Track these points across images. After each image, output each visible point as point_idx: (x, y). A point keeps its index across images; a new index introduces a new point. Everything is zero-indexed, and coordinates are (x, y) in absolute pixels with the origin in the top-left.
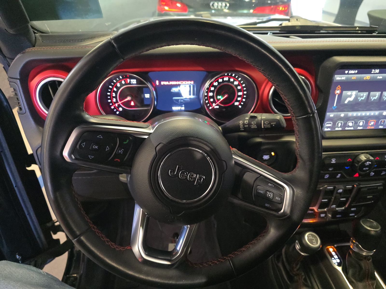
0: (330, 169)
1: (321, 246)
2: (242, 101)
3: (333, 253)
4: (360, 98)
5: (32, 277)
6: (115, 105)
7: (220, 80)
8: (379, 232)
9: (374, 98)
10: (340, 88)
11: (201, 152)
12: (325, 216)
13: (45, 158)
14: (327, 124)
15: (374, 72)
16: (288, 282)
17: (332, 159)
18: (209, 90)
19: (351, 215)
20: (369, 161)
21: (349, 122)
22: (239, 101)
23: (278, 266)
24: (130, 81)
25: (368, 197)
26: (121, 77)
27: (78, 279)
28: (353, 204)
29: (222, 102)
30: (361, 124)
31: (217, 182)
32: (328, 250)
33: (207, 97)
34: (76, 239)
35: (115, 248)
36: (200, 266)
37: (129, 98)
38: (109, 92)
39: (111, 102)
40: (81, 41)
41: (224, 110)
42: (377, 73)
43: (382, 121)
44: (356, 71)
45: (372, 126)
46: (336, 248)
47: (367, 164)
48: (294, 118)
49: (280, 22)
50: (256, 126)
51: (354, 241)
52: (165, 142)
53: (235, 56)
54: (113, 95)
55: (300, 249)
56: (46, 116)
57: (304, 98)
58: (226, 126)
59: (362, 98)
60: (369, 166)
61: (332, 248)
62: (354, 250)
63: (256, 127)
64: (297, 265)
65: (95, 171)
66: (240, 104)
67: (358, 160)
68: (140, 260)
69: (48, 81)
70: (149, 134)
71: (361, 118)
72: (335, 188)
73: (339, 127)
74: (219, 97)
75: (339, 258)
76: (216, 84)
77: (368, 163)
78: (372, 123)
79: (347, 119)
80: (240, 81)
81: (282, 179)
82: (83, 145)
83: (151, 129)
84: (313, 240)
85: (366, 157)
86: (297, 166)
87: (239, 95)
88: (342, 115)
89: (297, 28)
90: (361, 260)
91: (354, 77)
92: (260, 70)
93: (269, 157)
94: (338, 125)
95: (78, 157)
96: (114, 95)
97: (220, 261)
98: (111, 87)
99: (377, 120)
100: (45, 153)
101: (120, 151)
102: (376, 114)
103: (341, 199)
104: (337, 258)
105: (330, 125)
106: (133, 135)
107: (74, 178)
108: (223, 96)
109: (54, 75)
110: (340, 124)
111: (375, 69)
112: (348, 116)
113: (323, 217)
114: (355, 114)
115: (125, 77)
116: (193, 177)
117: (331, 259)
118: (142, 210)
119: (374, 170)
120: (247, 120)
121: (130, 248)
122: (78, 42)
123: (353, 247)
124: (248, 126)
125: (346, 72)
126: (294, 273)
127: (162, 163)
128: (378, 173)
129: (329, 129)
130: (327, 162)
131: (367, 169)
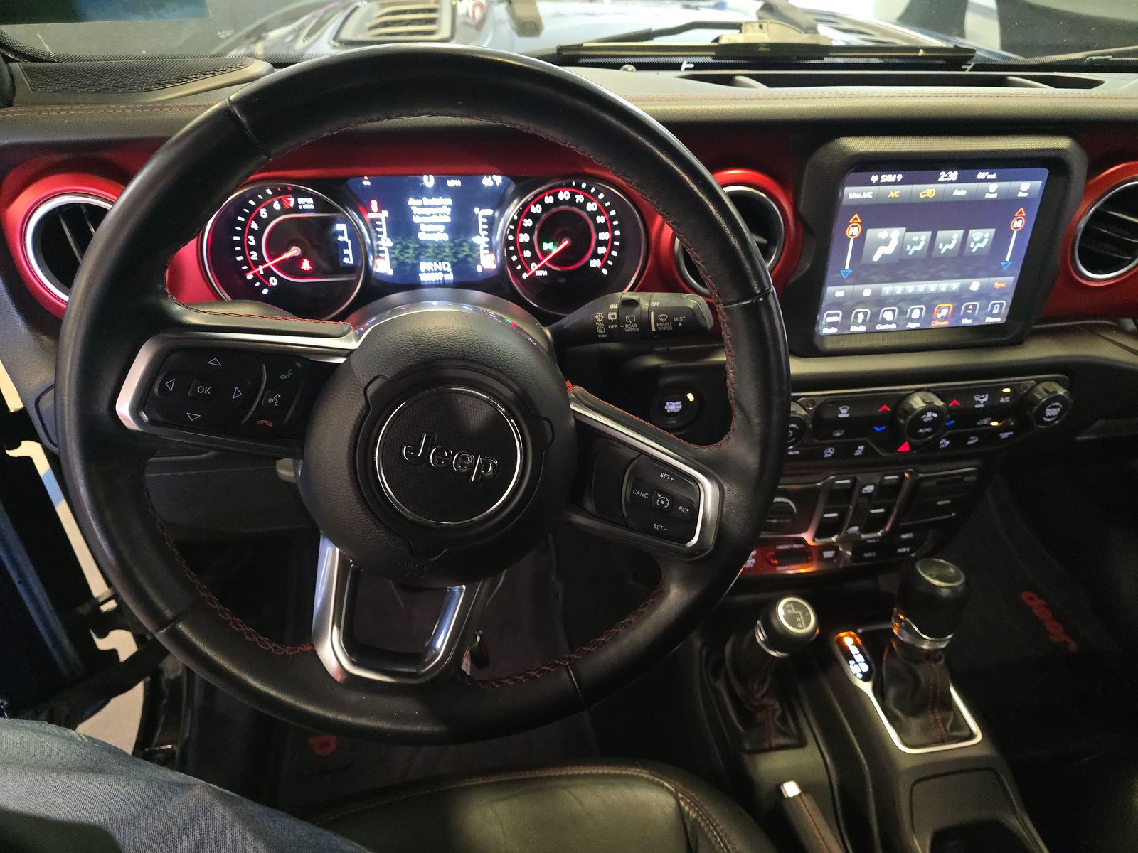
0: (838, 434)
1: (818, 631)
2: (610, 256)
3: (854, 650)
4: (911, 247)
5: (48, 751)
6: (255, 271)
7: (549, 200)
8: (960, 589)
9: (947, 246)
10: (859, 221)
11: (486, 397)
12: (835, 556)
13: (67, 423)
14: (828, 315)
15: (945, 179)
16: (740, 728)
17: (840, 408)
18: (517, 226)
19: (900, 551)
20: (934, 411)
21: (884, 312)
22: (601, 257)
23: (715, 690)
24: (296, 204)
25: (940, 503)
26: (269, 192)
27: (177, 755)
28: (903, 522)
29: (556, 260)
30: (916, 314)
31: (528, 473)
32: (840, 641)
33: (515, 246)
34: (164, 631)
35: (271, 650)
36: (493, 687)
37: (295, 251)
38: (237, 233)
39: (245, 262)
40: (149, 90)
41: (562, 280)
42: (951, 182)
43: (969, 305)
44: (900, 177)
45: (943, 318)
46: (860, 636)
47: (927, 420)
48: (721, 307)
49: (714, 33)
50: (635, 325)
51: (902, 617)
52: (389, 374)
53: (566, 146)
54: (250, 243)
55: (765, 642)
56: (65, 306)
57: (742, 256)
58: (562, 326)
59: (915, 248)
60: (933, 423)
61: (851, 636)
62: (901, 638)
63: (638, 330)
64: (762, 683)
65: (211, 453)
66: (605, 265)
67: (906, 407)
68: (338, 678)
69: (59, 205)
70: (348, 353)
71: (915, 299)
72: (854, 481)
73: (858, 325)
74: (546, 246)
75: (867, 662)
76: (536, 209)
77: (929, 414)
78: (944, 312)
79: (880, 302)
80: (601, 203)
81: (693, 460)
82: (170, 385)
83: (354, 339)
84: (798, 615)
85: (924, 401)
86: (732, 427)
87: (600, 239)
88: (867, 291)
89: (761, 49)
90: (917, 662)
91: (894, 193)
92: (631, 183)
93: (681, 407)
94: (856, 317)
95: (158, 417)
96: (252, 241)
97: (543, 671)
98: (241, 219)
99: (956, 304)
100: (66, 409)
101: (270, 400)
102: (954, 289)
103: (873, 511)
104: (863, 660)
105: (835, 319)
106: (304, 356)
107: (150, 475)
108: (557, 243)
109: (75, 190)
110: (861, 317)
111: (947, 170)
112: (883, 294)
113: (829, 560)
114: (900, 288)
115: (281, 193)
116: (465, 462)
117: (846, 665)
118: (340, 553)
119: (949, 432)
120: (613, 310)
121: (311, 648)
122: (138, 92)
123: (899, 632)
124: (615, 326)
125: (874, 178)
126: (755, 704)
127: (384, 428)
128: (958, 441)
129: (834, 330)
130: (827, 415)
131: (928, 430)
